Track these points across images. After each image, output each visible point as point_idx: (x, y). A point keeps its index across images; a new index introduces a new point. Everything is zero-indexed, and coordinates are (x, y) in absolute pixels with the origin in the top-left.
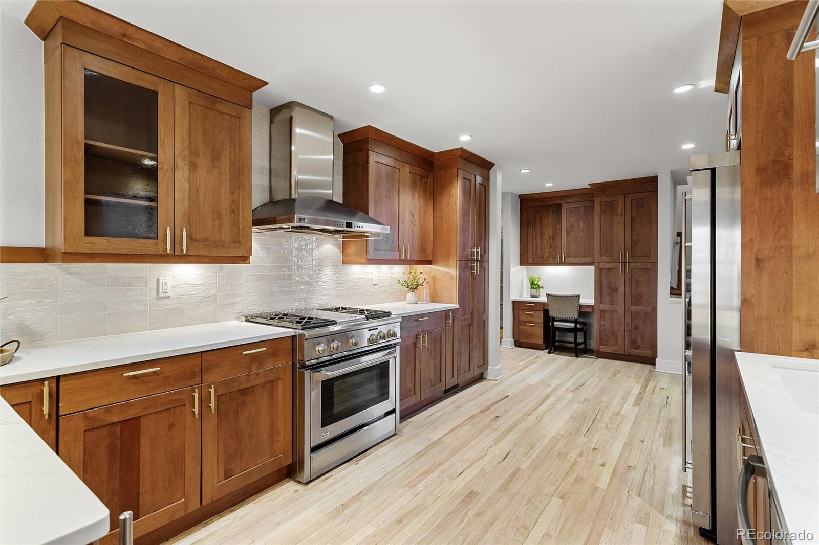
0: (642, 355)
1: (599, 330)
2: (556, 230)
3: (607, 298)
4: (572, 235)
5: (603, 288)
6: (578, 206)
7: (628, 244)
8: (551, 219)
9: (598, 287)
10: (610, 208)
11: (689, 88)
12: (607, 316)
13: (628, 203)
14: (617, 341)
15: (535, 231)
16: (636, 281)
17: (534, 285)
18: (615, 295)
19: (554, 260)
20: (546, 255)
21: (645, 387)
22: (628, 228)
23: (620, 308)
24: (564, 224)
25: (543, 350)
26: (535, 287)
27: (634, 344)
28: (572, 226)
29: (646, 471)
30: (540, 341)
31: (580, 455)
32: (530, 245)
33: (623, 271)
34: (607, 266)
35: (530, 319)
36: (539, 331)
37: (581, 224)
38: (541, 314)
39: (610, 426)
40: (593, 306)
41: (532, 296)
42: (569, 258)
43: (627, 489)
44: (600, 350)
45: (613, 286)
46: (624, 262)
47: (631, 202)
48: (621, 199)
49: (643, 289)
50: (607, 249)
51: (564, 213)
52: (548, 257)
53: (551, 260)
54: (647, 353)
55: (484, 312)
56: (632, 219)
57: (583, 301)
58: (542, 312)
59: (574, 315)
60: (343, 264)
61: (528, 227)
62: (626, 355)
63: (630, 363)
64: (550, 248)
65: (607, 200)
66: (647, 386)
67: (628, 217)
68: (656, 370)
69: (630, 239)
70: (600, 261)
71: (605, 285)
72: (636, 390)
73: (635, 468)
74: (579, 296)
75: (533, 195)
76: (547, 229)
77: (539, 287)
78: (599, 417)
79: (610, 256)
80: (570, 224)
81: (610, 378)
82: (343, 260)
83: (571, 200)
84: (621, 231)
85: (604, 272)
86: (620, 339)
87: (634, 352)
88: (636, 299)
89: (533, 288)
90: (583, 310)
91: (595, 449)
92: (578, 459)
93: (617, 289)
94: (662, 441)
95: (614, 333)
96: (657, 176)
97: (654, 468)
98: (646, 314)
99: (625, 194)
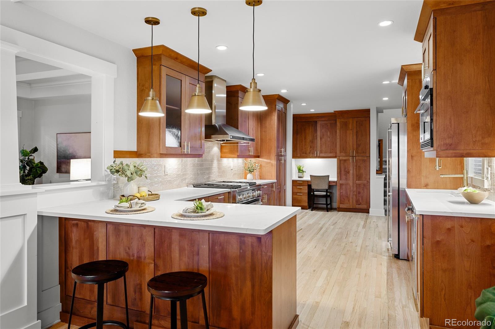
0: (362, 208)
1: (339, 195)
2: (314, 137)
3: (344, 177)
4: (323, 140)
5: (342, 171)
6: (327, 123)
7: (355, 146)
8: (311, 130)
9: (339, 171)
10: (345, 125)
11: (388, 82)
12: (344, 187)
13: (355, 123)
14: (349, 201)
15: (301, 137)
16: (359, 166)
17: (300, 170)
18: (348, 175)
19: (313, 155)
20: (308, 152)
21: (366, 222)
22: (355, 137)
23: (351, 182)
24: (319, 133)
25: (307, 209)
26: (301, 171)
27: (358, 202)
28: (323, 135)
29: (373, 246)
30: (306, 204)
31: (346, 244)
32: (298, 146)
33: (352, 161)
34: (344, 158)
35: (299, 191)
36: (305, 198)
37: (329, 134)
38: (306, 187)
39: (354, 235)
40: (336, 182)
41: (299, 177)
42: (322, 154)
43: (368, 251)
44: (340, 207)
45: (347, 170)
46: (353, 156)
47: (357, 122)
48: (351, 120)
49: (362, 171)
50: (344, 149)
51: (319, 127)
52: (309, 153)
53: (311, 155)
54: (364, 207)
55: (285, 185)
56: (357, 132)
57: (331, 179)
58: (307, 186)
59: (326, 187)
60: (221, 158)
61: (297, 134)
62: (354, 209)
63: (356, 213)
64: (311, 147)
65: (343, 121)
66: (367, 221)
67: (355, 131)
68: (370, 215)
69: (356, 144)
70: (340, 155)
71: (343, 169)
72: (362, 223)
73: (369, 246)
74: (329, 176)
75: (301, 115)
76: (309, 136)
77: (303, 172)
78: (349, 233)
79: (345, 153)
80: (322, 133)
81: (348, 219)
82: (221, 156)
83: (323, 119)
84: (351, 139)
85: (342, 162)
86: (351, 201)
87: (358, 206)
88: (359, 177)
89: (300, 172)
90: (330, 184)
91: (351, 242)
92: (346, 245)
93: (349, 172)
94: (377, 238)
95: (347, 197)
96: (370, 109)
97: (376, 245)
98: (364, 185)
99: (353, 118)
